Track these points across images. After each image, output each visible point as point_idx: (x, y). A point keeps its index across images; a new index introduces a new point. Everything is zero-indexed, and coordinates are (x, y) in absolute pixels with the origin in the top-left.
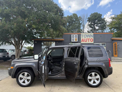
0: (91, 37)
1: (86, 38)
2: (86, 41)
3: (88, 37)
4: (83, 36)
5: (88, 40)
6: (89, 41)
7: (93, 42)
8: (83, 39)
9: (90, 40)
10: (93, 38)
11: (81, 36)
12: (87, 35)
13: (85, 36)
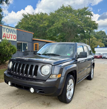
0: (14, 33)
1: (8, 34)
2: (8, 37)
3: (10, 33)
4: (5, 29)
5: (10, 36)
6: (12, 38)
7: (16, 40)
8: (4, 34)
9: (13, 36)
10: (16, 35)
11: (3, 29)
12: (10, 29)
13: (8, 30)
